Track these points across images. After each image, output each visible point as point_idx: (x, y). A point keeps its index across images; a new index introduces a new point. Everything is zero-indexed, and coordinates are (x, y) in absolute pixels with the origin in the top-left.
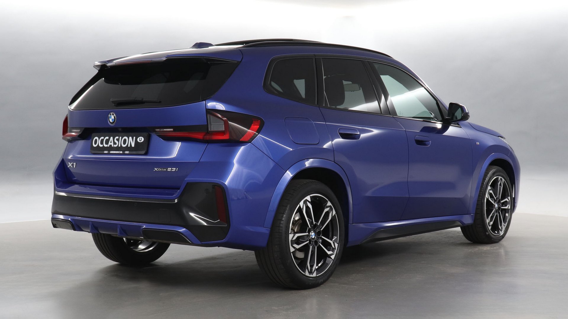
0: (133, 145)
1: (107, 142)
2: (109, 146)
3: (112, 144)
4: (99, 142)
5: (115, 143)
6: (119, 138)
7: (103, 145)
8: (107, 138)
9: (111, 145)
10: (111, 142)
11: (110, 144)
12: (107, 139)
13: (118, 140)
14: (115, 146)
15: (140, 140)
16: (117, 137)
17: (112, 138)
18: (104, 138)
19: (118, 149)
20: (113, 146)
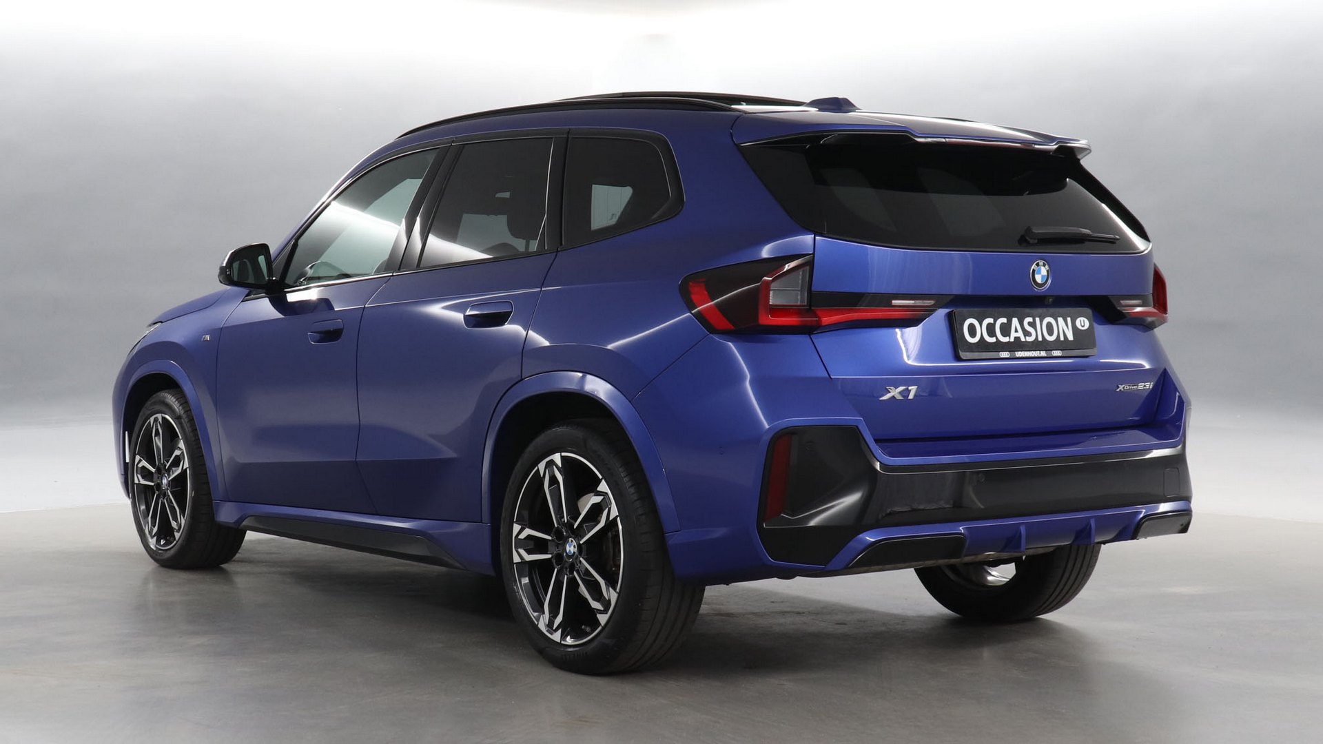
0: (1071, 338)
1: (1006, 330)
2: (1012, 340)
3: (1020, 334)
4: (981, 331)
5: (1027, 333)
6: (1034, 320)
7: (997, 338)
8: (1004, 320)
9: (1017, 339)
10: (1016, 331)
11: (1013, 335)
12: (1002, 324)
13: (1032, 324)
14: (1030, 339)
15: (1083, 325)
16: (1030, 319)
17: (1015, 321)
18: (995, 321)
19: (1036, 345)
20: (1023, 339)
